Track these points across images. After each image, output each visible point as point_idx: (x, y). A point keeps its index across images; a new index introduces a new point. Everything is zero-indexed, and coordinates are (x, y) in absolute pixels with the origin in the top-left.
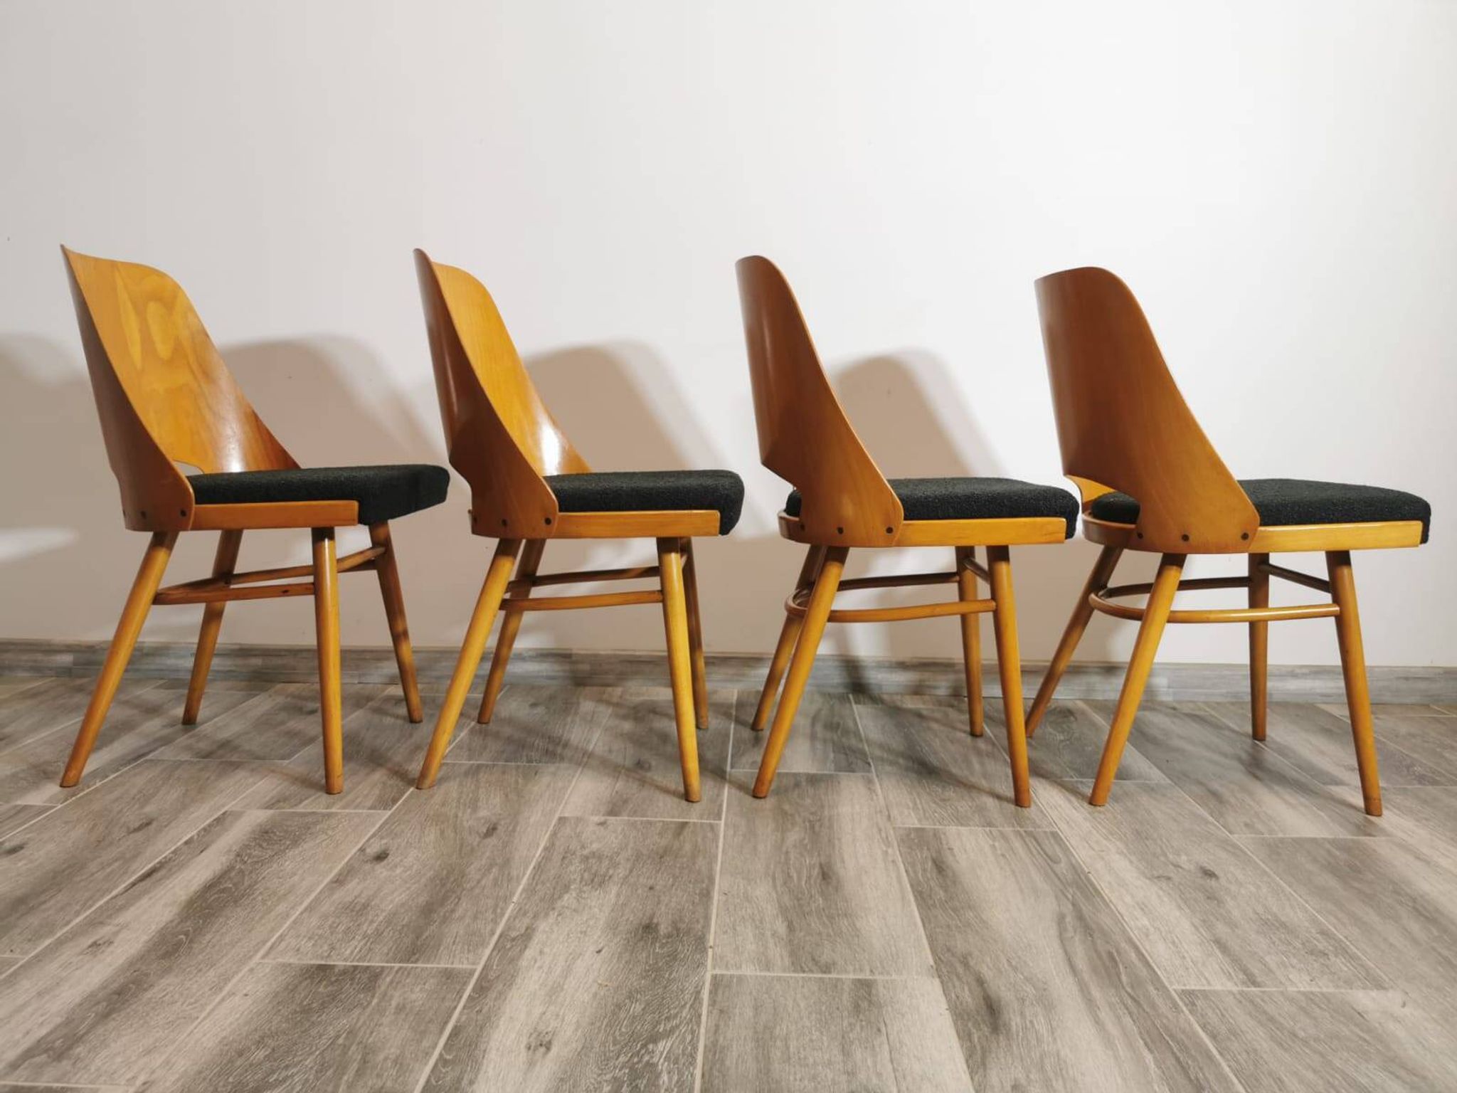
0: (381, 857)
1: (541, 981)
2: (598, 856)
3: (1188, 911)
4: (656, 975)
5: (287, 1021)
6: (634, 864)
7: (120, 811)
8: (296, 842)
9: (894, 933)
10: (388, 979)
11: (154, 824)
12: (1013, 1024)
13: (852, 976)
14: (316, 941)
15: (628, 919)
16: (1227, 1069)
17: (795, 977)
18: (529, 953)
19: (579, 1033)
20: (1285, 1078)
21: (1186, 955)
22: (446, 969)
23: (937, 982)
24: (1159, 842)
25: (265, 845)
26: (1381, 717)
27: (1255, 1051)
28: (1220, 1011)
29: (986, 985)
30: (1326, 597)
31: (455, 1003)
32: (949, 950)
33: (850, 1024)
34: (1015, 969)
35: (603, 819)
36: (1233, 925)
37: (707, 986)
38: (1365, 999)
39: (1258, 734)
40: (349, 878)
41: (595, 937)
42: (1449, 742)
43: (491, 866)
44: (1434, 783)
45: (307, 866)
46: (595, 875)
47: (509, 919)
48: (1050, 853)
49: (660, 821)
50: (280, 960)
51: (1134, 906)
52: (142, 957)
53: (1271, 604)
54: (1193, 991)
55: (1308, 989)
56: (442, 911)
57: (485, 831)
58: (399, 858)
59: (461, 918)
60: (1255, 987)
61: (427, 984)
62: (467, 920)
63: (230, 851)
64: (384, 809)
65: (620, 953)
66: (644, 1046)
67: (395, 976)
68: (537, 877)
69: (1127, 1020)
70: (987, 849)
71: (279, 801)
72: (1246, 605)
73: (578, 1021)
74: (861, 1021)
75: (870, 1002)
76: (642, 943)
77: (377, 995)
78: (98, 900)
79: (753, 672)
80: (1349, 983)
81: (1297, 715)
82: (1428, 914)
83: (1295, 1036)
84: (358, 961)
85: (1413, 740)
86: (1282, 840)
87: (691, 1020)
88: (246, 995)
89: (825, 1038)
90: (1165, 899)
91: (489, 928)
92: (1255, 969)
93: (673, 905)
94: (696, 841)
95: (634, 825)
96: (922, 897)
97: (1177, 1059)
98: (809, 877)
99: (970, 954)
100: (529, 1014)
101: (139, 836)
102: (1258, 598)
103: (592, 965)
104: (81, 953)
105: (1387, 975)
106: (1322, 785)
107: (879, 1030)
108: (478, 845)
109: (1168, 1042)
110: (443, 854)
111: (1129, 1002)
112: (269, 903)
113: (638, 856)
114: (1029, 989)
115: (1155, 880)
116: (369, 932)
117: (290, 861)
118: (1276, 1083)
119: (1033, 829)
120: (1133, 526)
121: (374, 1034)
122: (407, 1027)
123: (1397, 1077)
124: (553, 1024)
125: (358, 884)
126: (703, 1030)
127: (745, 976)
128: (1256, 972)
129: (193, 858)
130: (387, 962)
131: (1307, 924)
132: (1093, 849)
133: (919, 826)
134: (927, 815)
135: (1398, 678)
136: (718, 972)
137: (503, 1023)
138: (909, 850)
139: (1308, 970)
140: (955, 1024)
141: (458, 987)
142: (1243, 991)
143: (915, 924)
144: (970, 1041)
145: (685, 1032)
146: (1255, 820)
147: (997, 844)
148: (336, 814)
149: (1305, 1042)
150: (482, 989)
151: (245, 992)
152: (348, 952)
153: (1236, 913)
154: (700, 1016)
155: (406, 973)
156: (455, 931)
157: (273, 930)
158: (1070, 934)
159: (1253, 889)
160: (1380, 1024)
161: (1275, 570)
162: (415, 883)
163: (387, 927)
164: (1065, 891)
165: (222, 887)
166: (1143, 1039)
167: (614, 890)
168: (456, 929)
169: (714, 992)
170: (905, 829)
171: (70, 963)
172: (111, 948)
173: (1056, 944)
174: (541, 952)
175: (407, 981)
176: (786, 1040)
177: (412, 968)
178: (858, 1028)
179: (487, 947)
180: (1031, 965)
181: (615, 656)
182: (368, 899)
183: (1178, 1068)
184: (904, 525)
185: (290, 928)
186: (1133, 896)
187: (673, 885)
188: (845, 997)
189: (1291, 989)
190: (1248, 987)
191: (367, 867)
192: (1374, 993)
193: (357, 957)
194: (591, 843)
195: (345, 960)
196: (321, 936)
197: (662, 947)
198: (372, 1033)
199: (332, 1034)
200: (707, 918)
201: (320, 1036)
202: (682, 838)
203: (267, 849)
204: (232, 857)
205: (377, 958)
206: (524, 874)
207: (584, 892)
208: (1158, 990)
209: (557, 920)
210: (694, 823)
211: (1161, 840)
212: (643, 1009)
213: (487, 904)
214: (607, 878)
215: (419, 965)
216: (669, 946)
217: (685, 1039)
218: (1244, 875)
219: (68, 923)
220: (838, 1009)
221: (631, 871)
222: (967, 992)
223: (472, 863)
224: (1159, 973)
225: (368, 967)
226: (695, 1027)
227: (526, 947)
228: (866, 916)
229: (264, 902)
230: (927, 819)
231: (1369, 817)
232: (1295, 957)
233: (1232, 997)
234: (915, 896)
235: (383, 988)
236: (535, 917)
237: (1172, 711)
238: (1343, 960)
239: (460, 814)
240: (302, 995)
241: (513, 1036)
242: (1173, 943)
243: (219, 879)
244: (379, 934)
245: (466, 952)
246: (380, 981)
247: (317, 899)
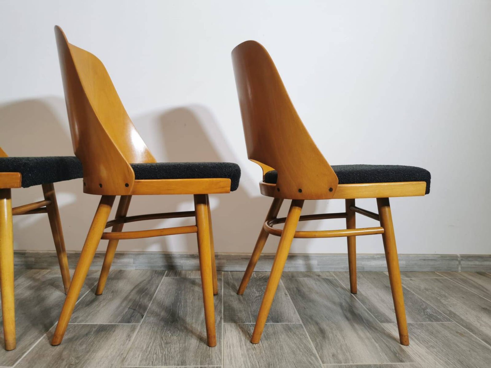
26: (413, 279)
30: (377, 223)
39: (353, 290)
42: (444, 293)
44: (437, 320)
53: (357, 227)
72: (345, 228)
79: (119, 261)
81: (374, 278)
85: (427, 293)
102: (351, 224)
106: (380, 323)
119: (207, 366)
120: (275, 185)
133: (137, 366)
134: (149, 356)
135: (420, 260)
146: (339, 351)
161: (358, 210)
181: (48, 254)
184: (135, 182)
230: (147, 360)
231: (401, 346)
237: (317, 277)
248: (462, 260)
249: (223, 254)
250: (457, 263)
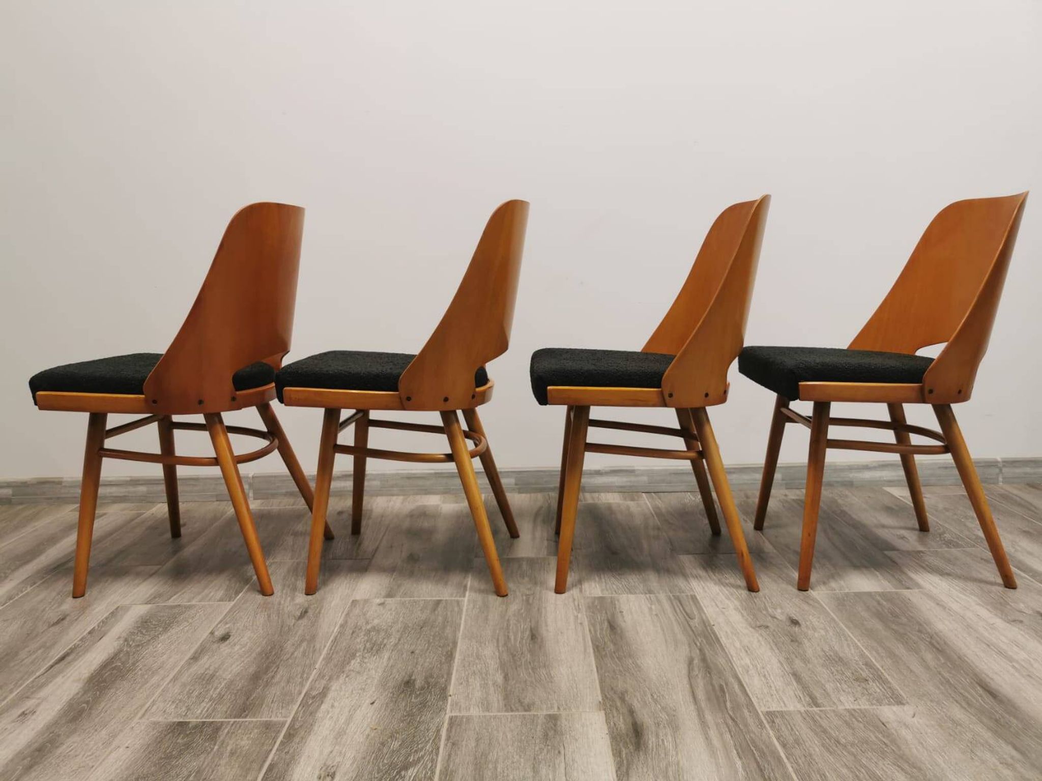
0: (225, 638)
1: (331, 728)
2: (375, 629)
3: (777, 651)
4: (411, 719)
5: (155, 765)
6: (402, 634)
7: (44, 610)
8: (166, 629)
9: (576, 678)
10: (226, 731)
11: (68, 618)
12: (650, 742)
13: (545, 713)
14: (177, 704)
15: (394, 677)
16: (790, 769)
17: (506, 716)
18: (324, 707)
19: (355, 766)
20: (827, 774)
21: (772, 685)
22: (267, 721)
23: (603, 712)
24: (764, 599)
25: (144, 631)
27: (811, 755)
28: (791, 726)
29: (634, 714)
31: (270, 748)
32: (612, 689)
33: (540, 749)
34: (656, 701)
35: (382, 600)
36: (806, 661)
37: (446, 725)
38: (888, 713)
40: (202, 655)
41: (371, 692)
43: (302, 641)
44: (957, 546)
45: (173, 647)
46: (374, 644)
47: (312, 682)
48: (689, 612)
49: (422, 600)
50: (152, 719)
51: (740, 649)
52: (55, 723)
54: (774, 711)
55: (852, 707)
56: (265, 678)
57: (299, 614)
58: (238, 638)
59: (279, 683)
60: (816, 707)
61: (252, 734)
62: (283, 684)
63: (119, 638)
64: (229, 601)
65: (387, 703)
66: (399, 773)
67: (231, 729)
68: (333, 648)
69: (728, 736)
70: (646, 610)
71: (155, 598)
73: (354, 757)
74: (548, 745)
75: (555, 731)
76: (403, 695)
77: (218, 743)
78: (27, 679)
80: (880, 702)
81: (869, 497)
82: (938, 646)
83: (839, 742)
84: (205, 718)
85: (947, 513)
86: (847, 595)
87: (432, 751)
88: (127, 747)
89: (522, 760)
90: (763, 643)
91: (297, 689)
92: (818, 694)
93: (426, 664)
94: (447, 614)
95: (403, 604)
96: (598, 649)
97: (758, 763)
98: (522, 639)
99: (626, 692)
100: (321, 753)
101: (56, 629)
103: (367, 713)
104: (13, 722)
105: (905, 694)
107: (559, 752)
108: (294, 625)
109: (753, 751)
110: (268, 635)
111: (730, 722)
112: (146, 676)
113: (406, 627)
114: (664, 716)
115: (757, 629)
116: (214, 696)
117: (161, 645)
118: (821, 777)
119: (678, 594)
121: (215, 772)
122: (237, 766)
123: (902, 769)
124: (338, 759)
125: (208, 659)
126: (440, 759)
127: (471, 716)
128: (818, 695)
129: (93, 644)
130: (226, 718)
131: (856, 658)
132: (718, 607)
133: (601, 595)
134: (608, 587)
135: (939, 468)
136: (453, 714)
137: (303, 760)
138: (593, 615)
139: (853, 693)
140: (612, 745)
141: (273, 735)
142: (807, 711)
143: (592, 670)
144: (620, 757)
145: (427, 761)
147: (653, 607)
148: (194, 606)
149: (845, 746)
150: (290, 736)
151: (126, 745)
152: (199, 711)
153: (810, 653)
154: (438, 748)
155: (238, 726)
156: (274, 692)
157: (147, 698)
158: (696, 672)
159: (823, 632)
160: (896, 730)
162: (247, 658)
163: (226, 692)
164: (696, 641)
165: (113, 665)
166: (737, 750)
167: (386, 655)
168: (274, 691)
169: (449, 730)
170: (592, 597)
171: (5, 729)
172: (34, 717)
173: (685, 681)
174: (333, 706)
175: (240, 731)
176: (496, 762)
177: (243, 722)
178: (545, 751)
179: (295, 704)
180: (667, 697)
182: (214, 671)
183: (758, 770)
185: (161, 695)
186: (741, 642)
187: (428, 649)
188: (539, 727)
189: (841, 708)
190: (812, 707)
191: (216, 645)
192: (895, 708)
193: (205, 715)
194: (373, 620)
195: (197, 718)
196: (180, 701)
197: (416, 697)
198: (213, 771)
199: (186, 773)
200: (449, 674)
201: (178, 775)
202: (436, 612)
203: (146, 635)
204: (121, 642)
205: (219, 716)
206: (325, 646)
207: (366, 658)
208: (750, 712)
209: (345, 680)
210: (446, 600)
211: (765, 598)
212: (400, 745)
213: (297, 671)
214: (382, 646)
215: (248, 719)
216: (421, 696)
217: (426, 765)
218: (819, 622)
219: (5, 698)
220: (533, 738)
221: (399, 640)
222: (621, 720)
223: (288, 640)
224: (753, 699)
225: (212, 722)
226: (434, 757)
227: (322, 703)
228: (559, 666)
229: (142, 675)
230: (607, 590)
232: (846, 684)
233: (799, 716)
234: (594, 649)
235: (222, 738)
236: (330, 679)
238: (878, 685)
239: (282, 602)
240: (166, 746)
241: (309, 769)
242: (765, 676)
243: (112, 659)
244: (221, 697)
245: (280, 708)
246: (220, 733)
247: (180, 671)
248: (1004, 466)
249: (642, 468)
250: (997, 470)
